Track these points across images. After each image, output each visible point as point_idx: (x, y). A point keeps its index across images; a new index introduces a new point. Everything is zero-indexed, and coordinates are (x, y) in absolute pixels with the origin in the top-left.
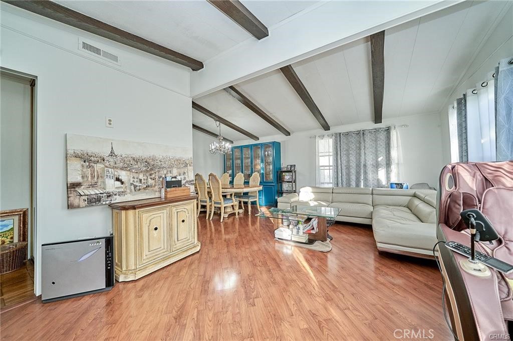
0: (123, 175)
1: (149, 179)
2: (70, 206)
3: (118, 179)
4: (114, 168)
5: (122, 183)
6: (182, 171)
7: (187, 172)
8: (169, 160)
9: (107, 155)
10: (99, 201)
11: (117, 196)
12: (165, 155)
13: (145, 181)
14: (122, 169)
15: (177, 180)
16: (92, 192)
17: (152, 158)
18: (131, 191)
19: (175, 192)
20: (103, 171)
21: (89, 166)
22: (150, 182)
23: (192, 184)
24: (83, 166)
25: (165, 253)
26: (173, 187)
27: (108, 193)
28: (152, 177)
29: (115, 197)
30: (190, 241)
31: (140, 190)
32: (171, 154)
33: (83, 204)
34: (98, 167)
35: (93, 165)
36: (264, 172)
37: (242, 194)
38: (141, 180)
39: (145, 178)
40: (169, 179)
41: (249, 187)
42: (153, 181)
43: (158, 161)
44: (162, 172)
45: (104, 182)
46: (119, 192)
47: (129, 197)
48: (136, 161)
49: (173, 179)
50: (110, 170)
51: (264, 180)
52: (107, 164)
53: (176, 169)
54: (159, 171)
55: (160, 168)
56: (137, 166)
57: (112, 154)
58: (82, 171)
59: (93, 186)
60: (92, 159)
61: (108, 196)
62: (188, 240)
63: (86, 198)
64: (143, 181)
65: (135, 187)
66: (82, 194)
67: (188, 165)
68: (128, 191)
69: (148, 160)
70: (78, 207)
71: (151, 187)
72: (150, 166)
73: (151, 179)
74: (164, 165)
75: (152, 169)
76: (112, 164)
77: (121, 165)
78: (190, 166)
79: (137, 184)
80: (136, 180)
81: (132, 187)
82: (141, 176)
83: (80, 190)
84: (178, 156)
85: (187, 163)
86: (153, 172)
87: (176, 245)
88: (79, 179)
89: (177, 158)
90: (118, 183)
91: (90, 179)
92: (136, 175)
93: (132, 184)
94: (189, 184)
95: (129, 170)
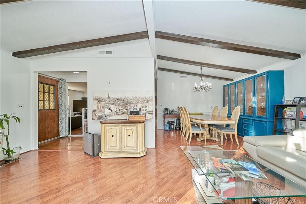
0: (112, 107)
1: (124, 109)
2: (93, 119)
3: (110, 109)
4: (109, 104)
5: (111, 111)
6: (144, 105)
7: (148, 106)
8: (137, 99)
9: (107, 98)
10: (102, 118)
11: (109, 117)
12: (134, 96)
13: (122, 110)
14: (112, 104)
15: (137, 110)
16: (100, 114)
17: (126, 98)
18: (115, 115)
19: (134, 118)
20: (104, 105)
21: (100, 103)
22: (125, 111)
23: (151, 113)
24: (98, 103)
25: (118, 151)
26: (133, 114)
27: (105, 115)
28: (126, 108)
29: (108, 117)
30: (134, 149)
31: (119, 114)
32: (138, 95)
33: (96, 119)
34: (103, 103)
35: (101, 102)
36: (256, 106)
37: (225, 126)
38: (120, 110)
39: (122, 109)
40: (132, 110)
41: (231, 120)
42: (126, 111)
43: (130, 100)
44: (132, 106)
45: (104, 110)
46: (110, 115)
47: (114, 118)
48: (118, 100)
49: (134, 110)
50: (107, 105)
51: (256, 115)
52: (106, 102)
53: (140, 104)
54: (130, 105)
55: (131, 103)
56: (119, 103)
57: (109, 97)
58: (97, 105)
59: (100, 111)
60: (101, 100)
61: (105, 116)
62: (133, 148)
63: (97, 116)
64: (121, 110)
65: (117, 113)
66: (96, 114)
67: (149, 101)
68: (114, 115)
69: (124, 99)
70: (95, 119)
71: (125, 114)
72: (125, 102)
73: (125, 109)
74: (133, 102)
75: (126, 104)
76: (108, 102)
77: (112, 102)
78: (150, 102)
79: (118, 112)
80: (117, 110)
81: (116, 113)
82: (120, 108)
83: (96, 113)
84: (142, 96)
85: (149, 100)
86: (126, 106)
87: (125, 148)
88: (96, 108)
89: (142, 97)
90: (110, 111)
91: (99, 109)
92: (118, 107)
93: (115, 111)
94: (148, 113)
95: (115, 105)
